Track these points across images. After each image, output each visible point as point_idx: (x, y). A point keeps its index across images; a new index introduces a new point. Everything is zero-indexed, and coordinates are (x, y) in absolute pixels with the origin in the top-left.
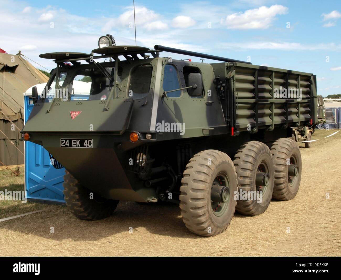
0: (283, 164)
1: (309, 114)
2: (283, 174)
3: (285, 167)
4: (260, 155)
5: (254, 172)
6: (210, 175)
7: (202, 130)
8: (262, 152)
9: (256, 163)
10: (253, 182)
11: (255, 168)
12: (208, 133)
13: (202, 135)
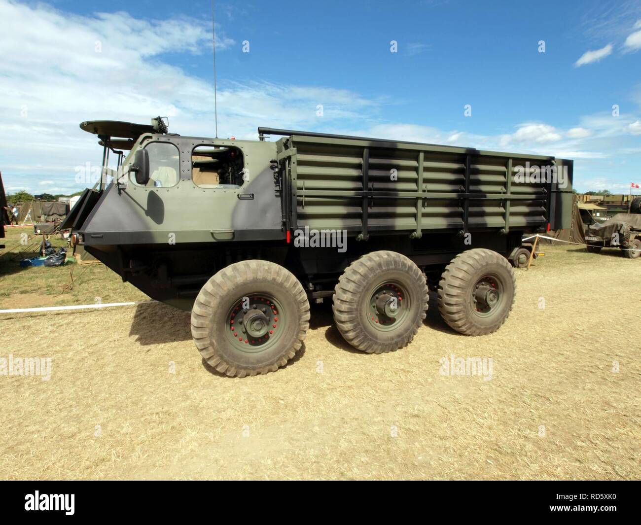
0: (458, 286)
1: (544, 217)
2: (457, 299)
3: (462, 291)
4: (377, 272)
5: (358, 295)
6: (218, 297)
7: (212, 234)
8: (384, 268)
9: (364, 283)
10: (356, 310)
11: (360, 290)
12: (228, 237)
13: (212, 240)
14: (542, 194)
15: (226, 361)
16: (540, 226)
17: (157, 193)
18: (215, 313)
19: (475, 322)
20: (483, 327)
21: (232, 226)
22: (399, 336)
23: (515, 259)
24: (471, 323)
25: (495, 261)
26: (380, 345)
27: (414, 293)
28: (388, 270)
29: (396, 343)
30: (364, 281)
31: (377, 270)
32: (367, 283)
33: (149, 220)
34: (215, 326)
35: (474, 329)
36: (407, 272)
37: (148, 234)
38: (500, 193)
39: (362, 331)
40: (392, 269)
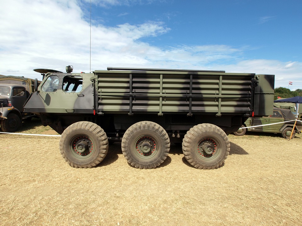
0: (187, 142)
1: (249, 108)
3: (190, 144)
4: (138, 130)
5: (128, 140)
6: (66, 134)
7: (66, 110)
8: (142, 129)
9: (132, 135)
10: (127, 147)
11: (129, 138)
12: (72, 111)
13: (66, 112)
14: (247, 95)
15: (69, 160)
16: (246, 113)
17: (49, 94)
18: (65, 141)
19: (199, 161)
20: (204, 165)
21: (74, 107)
22: (151, 162)
23: (283, 133)
24: (196, 162)
25: (212, 130)
26: (140, 165)
27: (160, 143)
28: (144, 130)
29: (149, 165)
30: (132, 134)
31: (138, 129)
32: (133, 135)
33: (45, 104)
34: (65, 146)
35: (198, 165)
36: (155, 132)
37: (44, 109)
38: (215, 94)
39: (130, 157)
40: (146, 130)
